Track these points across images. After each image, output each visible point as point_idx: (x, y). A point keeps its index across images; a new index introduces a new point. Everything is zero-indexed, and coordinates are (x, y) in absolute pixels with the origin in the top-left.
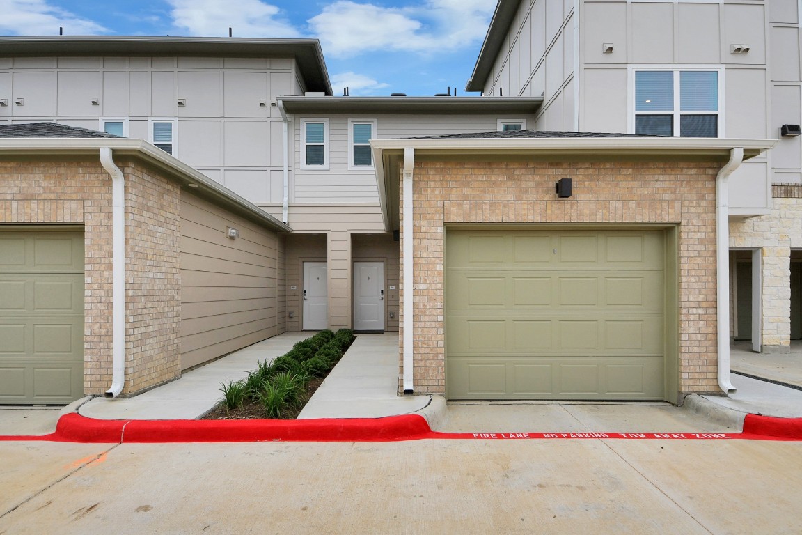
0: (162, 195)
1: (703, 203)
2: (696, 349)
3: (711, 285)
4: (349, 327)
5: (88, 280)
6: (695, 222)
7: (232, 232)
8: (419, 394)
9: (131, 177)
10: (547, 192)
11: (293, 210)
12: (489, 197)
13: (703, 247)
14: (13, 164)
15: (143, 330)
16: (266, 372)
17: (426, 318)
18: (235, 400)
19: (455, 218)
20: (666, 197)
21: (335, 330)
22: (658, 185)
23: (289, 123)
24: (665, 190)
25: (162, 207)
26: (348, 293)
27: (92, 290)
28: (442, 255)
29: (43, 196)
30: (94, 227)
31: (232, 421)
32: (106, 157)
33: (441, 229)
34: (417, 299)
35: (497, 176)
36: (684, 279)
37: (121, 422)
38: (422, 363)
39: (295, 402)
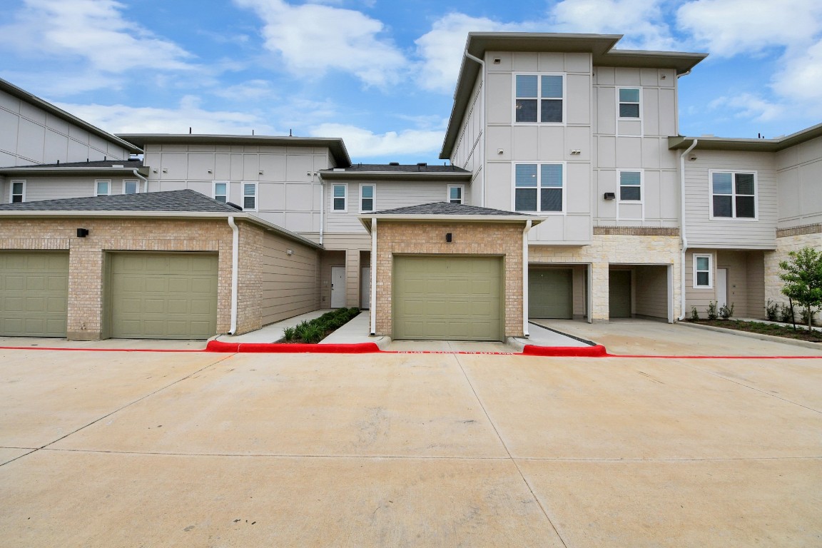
0: (255, 237)
1: (517, 245)
2: (512, 316)
3: (520, 284)
4: (358, 306)
5: (220, 279)
6: (513, 254)
7: (290, 252)
8: (379, 335)
9: (242, 229)
10: (442, 239)
11: (325, 237)
12: (414, 241)
13: (516, 266)
14: (185, 222)
15: (245, 303)
16: (305, 325)
17: (383, 299)
18: (289, 336)
19: (397, 251)
20: (499, 242)
21: (349, 308)
22: (495, 236)
23: (324, 185)
24: (498, 239)
25: (255, 243)
26: (357, 286)
27: (221, 283)
28: (390, 268)
29: (200, 238)
30: (223, 253)
31: (288, 344)
32: (231, 221)
33: (390, 256)
34: (378, 289)
35: (418, 231)
36: (507, 282)
37: (238, 344)
38: (381, 321)
39: (317, 338)
